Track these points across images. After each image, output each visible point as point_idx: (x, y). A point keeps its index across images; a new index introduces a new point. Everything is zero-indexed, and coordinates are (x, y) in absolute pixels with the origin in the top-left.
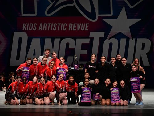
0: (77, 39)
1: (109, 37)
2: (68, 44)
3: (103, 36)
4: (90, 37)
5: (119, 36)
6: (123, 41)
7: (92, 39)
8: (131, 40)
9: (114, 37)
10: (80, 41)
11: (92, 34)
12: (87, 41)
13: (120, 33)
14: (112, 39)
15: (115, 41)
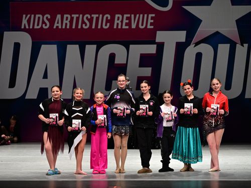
0: (131, 46)
1: (195, 40)
2: (112, 57)
3: (184, 40)
4: (157, 41)
5: (215, 39)
6: (224, 49)
7: (160, 46)
8: (238, 46)
9: (205, 41)
10: (137, 50)
11: (161, 36)
12: (151, 49)
13: (217, 33)
14: (202, 44)
15: (206, 50)
